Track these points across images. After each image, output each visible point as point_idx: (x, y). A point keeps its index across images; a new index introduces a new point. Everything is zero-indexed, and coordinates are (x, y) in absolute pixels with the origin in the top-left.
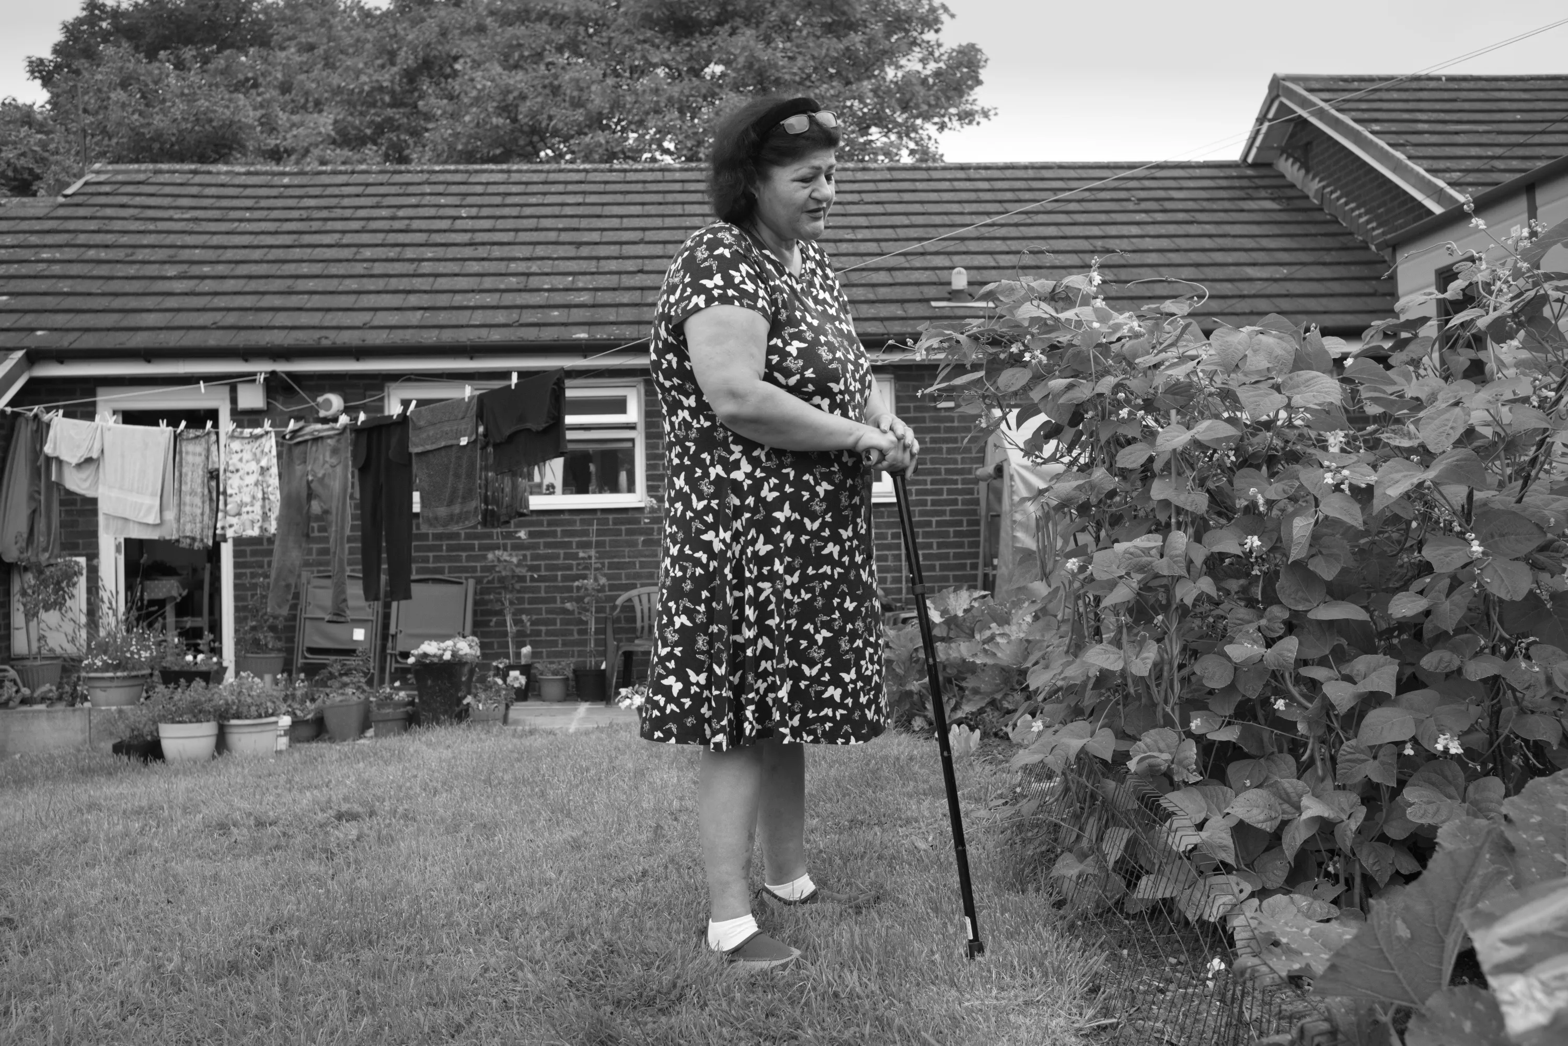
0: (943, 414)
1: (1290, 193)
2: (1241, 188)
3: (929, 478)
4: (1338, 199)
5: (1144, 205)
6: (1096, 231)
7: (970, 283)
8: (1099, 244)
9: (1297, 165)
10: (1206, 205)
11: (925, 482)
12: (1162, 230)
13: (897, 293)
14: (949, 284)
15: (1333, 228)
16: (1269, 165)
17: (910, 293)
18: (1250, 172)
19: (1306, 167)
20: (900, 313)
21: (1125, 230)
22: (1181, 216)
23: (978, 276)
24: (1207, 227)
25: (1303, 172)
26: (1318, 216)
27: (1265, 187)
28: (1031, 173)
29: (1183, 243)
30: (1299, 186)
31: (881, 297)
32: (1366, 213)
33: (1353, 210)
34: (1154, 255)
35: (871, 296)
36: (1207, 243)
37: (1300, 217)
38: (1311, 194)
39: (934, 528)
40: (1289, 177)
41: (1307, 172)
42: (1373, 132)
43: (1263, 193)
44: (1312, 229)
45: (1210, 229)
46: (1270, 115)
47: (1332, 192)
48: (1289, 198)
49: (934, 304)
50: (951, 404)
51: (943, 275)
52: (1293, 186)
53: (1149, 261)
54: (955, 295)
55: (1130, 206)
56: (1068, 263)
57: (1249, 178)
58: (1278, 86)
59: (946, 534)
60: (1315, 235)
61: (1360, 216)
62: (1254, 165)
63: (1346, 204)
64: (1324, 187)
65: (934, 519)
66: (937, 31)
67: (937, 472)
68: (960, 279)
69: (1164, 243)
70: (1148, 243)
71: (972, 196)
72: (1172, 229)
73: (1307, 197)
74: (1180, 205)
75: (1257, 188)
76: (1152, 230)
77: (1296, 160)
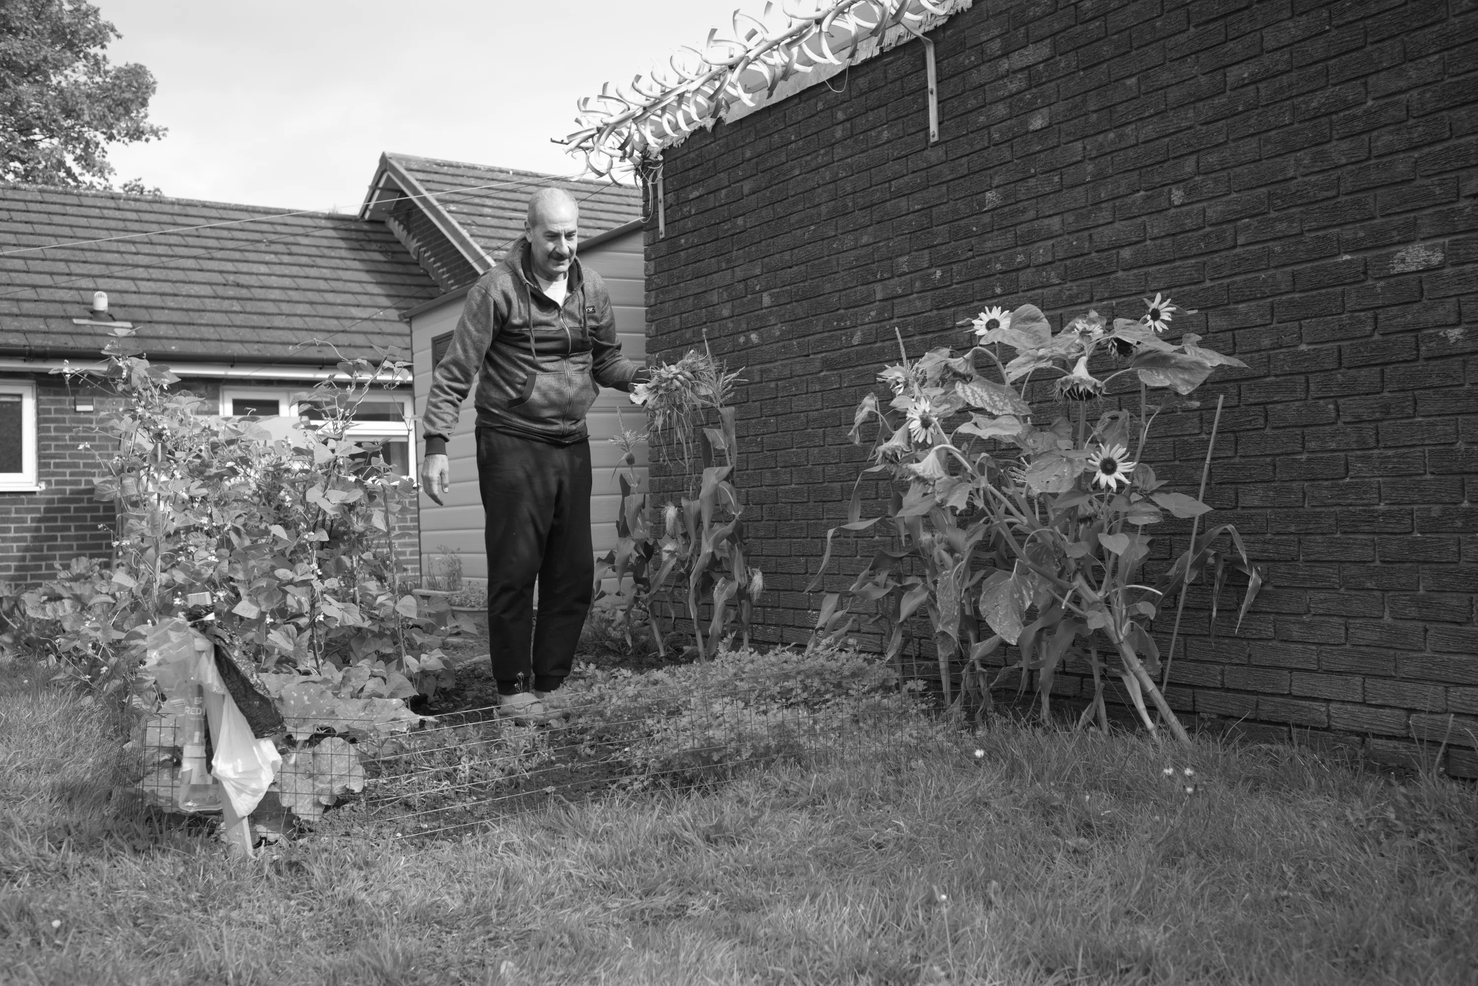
0: (82, 416)
1: (396, 248)
2: (357, 240)
3: (68, 471)
4: (429, 258)
5: (273, 248)
6: (229, 266)
7: (110, 305)
8: (231, 278)
9: (402, 227)
10: (326, 252)
11: (64, 474)
12: (286, 270)
13: (41, 308)
14: (92, 304)
15: (424, 281)
16: (382, 223)
17: (53, 309)
18: (366, 227)
19: (408, 229)
20: (42, 327)
21: (255, 268)
22: (304, 260)
23: (118, 298)
24: (325, 271)
25: (405, 233)
26: (414, 269)
27: (376, 241)
28: (177, 209)
29: (302, 283)
30: (403, 243)
31: (24, 312)
32: (448, 272)
33: (439, 268)
34: (277, 292)
35: (15, 310)
36: (322, 285)
37: (400, 269)
38: (411, 251)
39: (72, 514)
40: (396, 235)
41: (409, 233)
42: (449, 212)
43: (374, 246)
44: (408, 280)
45: (327, 273)
46: (381, 185)
47: (425, 252)
48: (394, 252)
49: (75, 321)
50: (90, 408)
51: (86, 295)
52: (398, 242)
53: (272, 297)
54: (95, 314)
55: (262, 247)
56: (202, 293)
57: (365, 232)
58: (385, 164)
59: (84, 519)
60: (410, 285)
61: (443, 273)
62: (370, 221)
63: (435, 262)
64: (420, 247)
65: (72, 506)
66: (103, 47)
67: (76, 465)
68: (102, 302)
69: (287, 282)
70: (274, 281)
71: (121, 225)
72: (295, 270)
73: (408, 253)
74: (304, 250)
75: (370, 241)
76: (277, 269)
77: (401, 223)
